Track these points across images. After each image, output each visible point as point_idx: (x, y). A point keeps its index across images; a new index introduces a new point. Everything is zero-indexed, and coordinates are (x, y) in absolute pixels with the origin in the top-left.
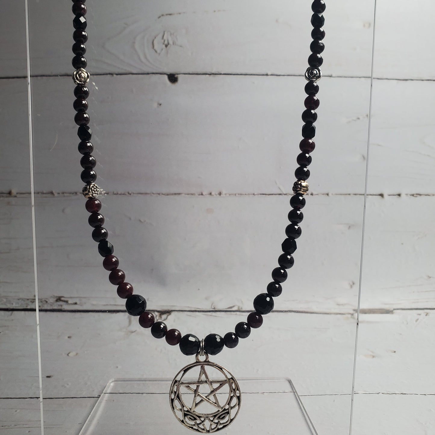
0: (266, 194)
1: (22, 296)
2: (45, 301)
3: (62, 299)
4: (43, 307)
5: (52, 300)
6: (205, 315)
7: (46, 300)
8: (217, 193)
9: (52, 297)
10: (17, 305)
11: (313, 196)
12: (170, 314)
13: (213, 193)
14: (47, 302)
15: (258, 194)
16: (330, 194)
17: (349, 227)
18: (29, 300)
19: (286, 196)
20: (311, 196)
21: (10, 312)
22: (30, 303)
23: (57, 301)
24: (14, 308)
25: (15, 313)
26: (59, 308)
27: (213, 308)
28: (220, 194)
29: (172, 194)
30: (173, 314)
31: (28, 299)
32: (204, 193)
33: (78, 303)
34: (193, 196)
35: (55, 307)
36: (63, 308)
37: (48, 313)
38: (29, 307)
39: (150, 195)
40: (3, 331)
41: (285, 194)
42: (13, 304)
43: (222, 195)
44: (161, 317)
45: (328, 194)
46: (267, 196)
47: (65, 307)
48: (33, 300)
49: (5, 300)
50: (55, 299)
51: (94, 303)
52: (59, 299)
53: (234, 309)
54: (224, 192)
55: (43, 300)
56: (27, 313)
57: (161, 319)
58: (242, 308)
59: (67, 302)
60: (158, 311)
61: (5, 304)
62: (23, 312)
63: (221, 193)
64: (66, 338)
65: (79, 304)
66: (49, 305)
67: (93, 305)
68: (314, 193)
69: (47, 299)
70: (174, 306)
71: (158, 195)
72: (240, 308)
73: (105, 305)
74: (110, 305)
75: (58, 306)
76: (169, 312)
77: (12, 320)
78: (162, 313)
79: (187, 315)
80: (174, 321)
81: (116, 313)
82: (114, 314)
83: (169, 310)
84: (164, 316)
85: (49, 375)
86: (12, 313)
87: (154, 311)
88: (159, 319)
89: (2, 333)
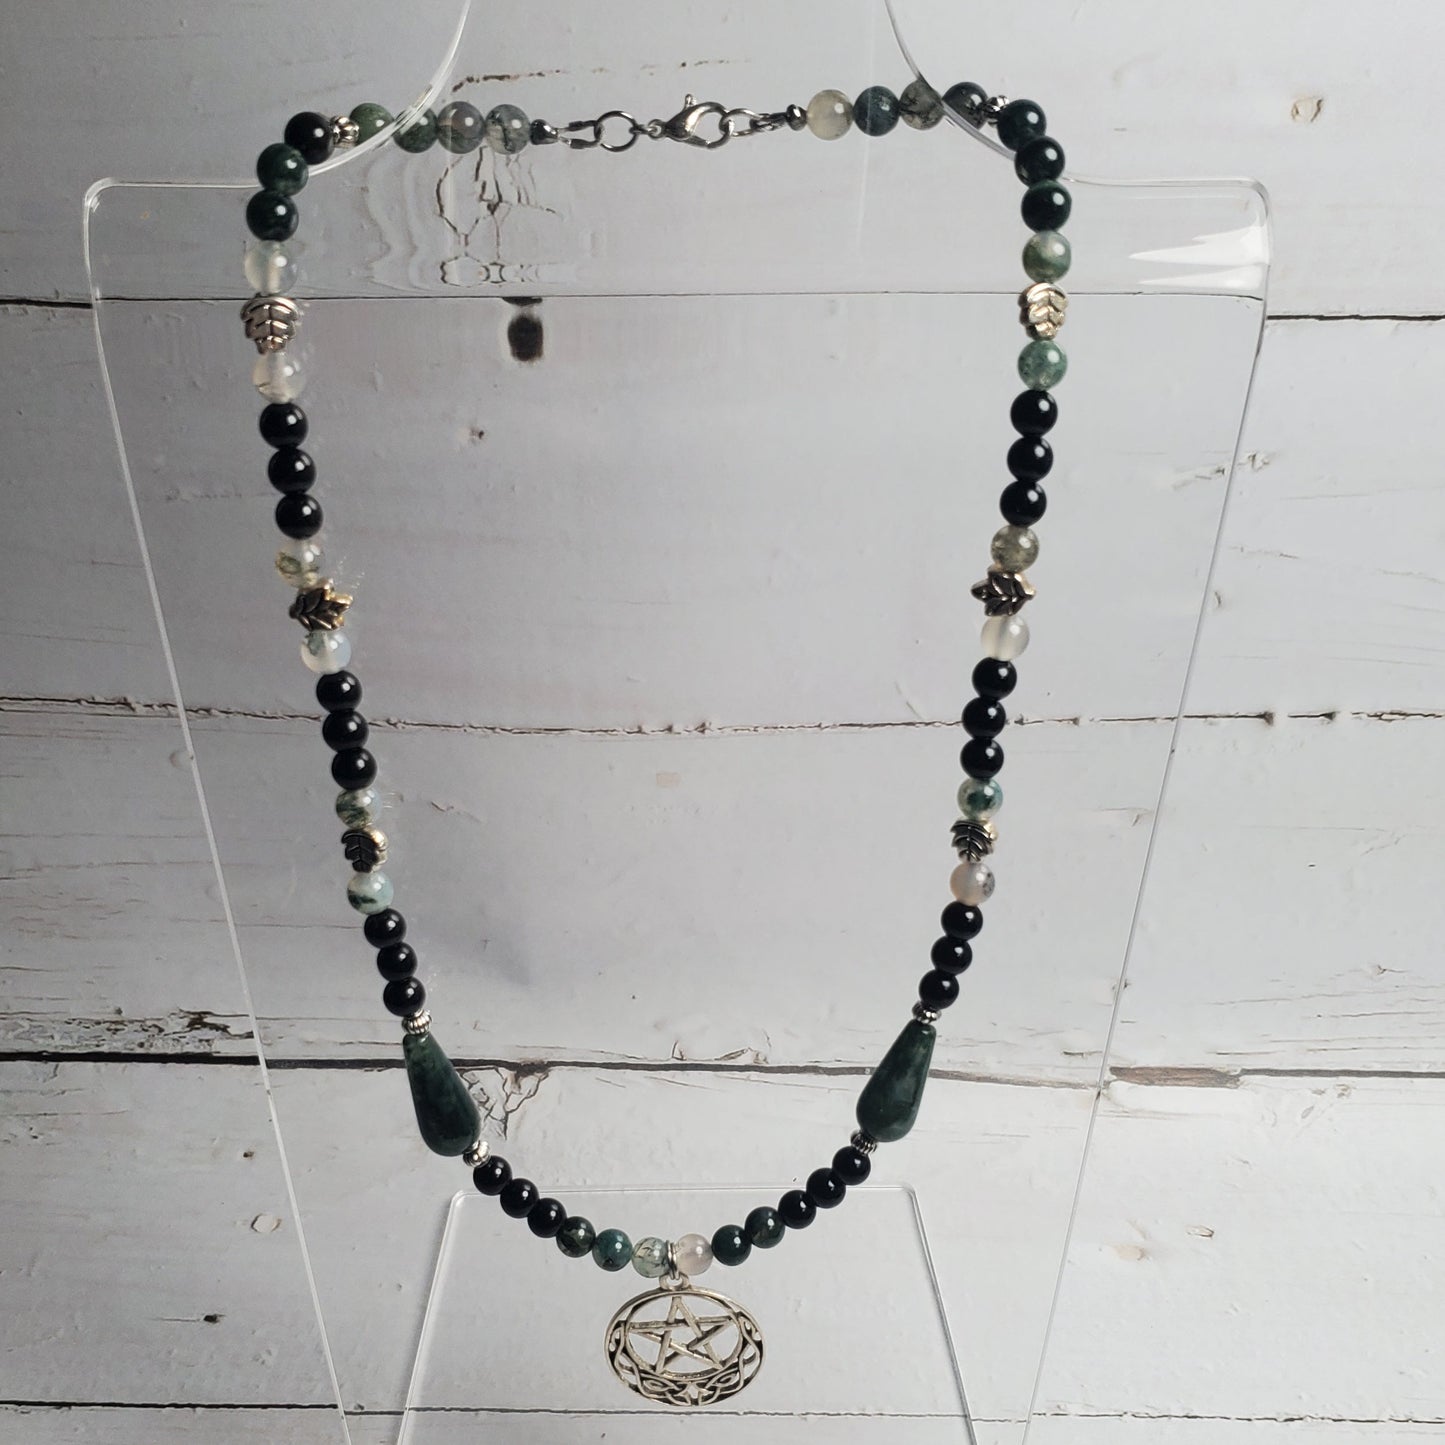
0: (861, 725)
1: (76, 1011)
2: (156, 1026)
3: (208, 1020)
4: (151, 1046)
5: (177, 1025)
6: (650, 1077)
7: (156, 1023)
8: (691, 728)
9: (173, 1014)
10: (68, 1042)
11: (1026, 726)
12: (547, 1076)
13: (676, 728)
14: (161, 1030)
15: (834, 726)
16: (1082, 722)
17: (1138, 817)
18: (102, 1025)
19: (930, 726)
20: (1018, 725)
21: (51, 1065)
22: (107, 1035)
23: (192, 1025)
24: (59, 1050)
25: (66, 1066)
26: (203, 1049)
27: (678, 1059)
28: (702, 728)
29: (538, 731)
30: (555, 1072)
31: (98, 1023)
32: (644, 729)
33: (256, 1035)
34: (608, 737)
35: (190, 1049)
36: (213, 1050)
37: (171, 1065)
38: (105, 1049)
39: (462, 729)
40: (42, 1134)
41: (927, 724)
42: (52, 1037)
43: (706, 731)
44: (520, 1087)
45: (1075, 721)
46: (866, 728)
47: (222, 1047)
48: (113, 1027)
49: (26, 1024)
50: (186, 1021)
51: (310, 1036)
52: (197, 1021)
53: (741, 1061)
54: (715, 723)
55: (149, 1023)
56: (101, 1065)
57: (520, 1094)
58: (765, 1060)
59: (224, 1029)
60: (511, 1066)
61: (30, 1040)
62: (90, 1065)
63: (707, 725)
64: (241, 1156)
65: (258, 1039)
66: (171, 1042)
67: (308, 1043)
68: (1028, 717)
69: (159, 1020)
70: (559, 1048)
71: (490, 731)
72: (761, 1058)
73: (342, 1044)
74: (361, 1042)
75: (197, 1044)
76: (540, 1068)
77: (63, 1092)
78: (522, 1070)
79: (598, 1079)
80: (560, 1102)
81: (379, 1071)
82: (374, 1075)
83: (543, 1062)
84: (528, 1082)
85: (211, 1313)
86: (57, 1066)
87: (496, 1064)
88: (512, 1092)
89: (41, 1137)
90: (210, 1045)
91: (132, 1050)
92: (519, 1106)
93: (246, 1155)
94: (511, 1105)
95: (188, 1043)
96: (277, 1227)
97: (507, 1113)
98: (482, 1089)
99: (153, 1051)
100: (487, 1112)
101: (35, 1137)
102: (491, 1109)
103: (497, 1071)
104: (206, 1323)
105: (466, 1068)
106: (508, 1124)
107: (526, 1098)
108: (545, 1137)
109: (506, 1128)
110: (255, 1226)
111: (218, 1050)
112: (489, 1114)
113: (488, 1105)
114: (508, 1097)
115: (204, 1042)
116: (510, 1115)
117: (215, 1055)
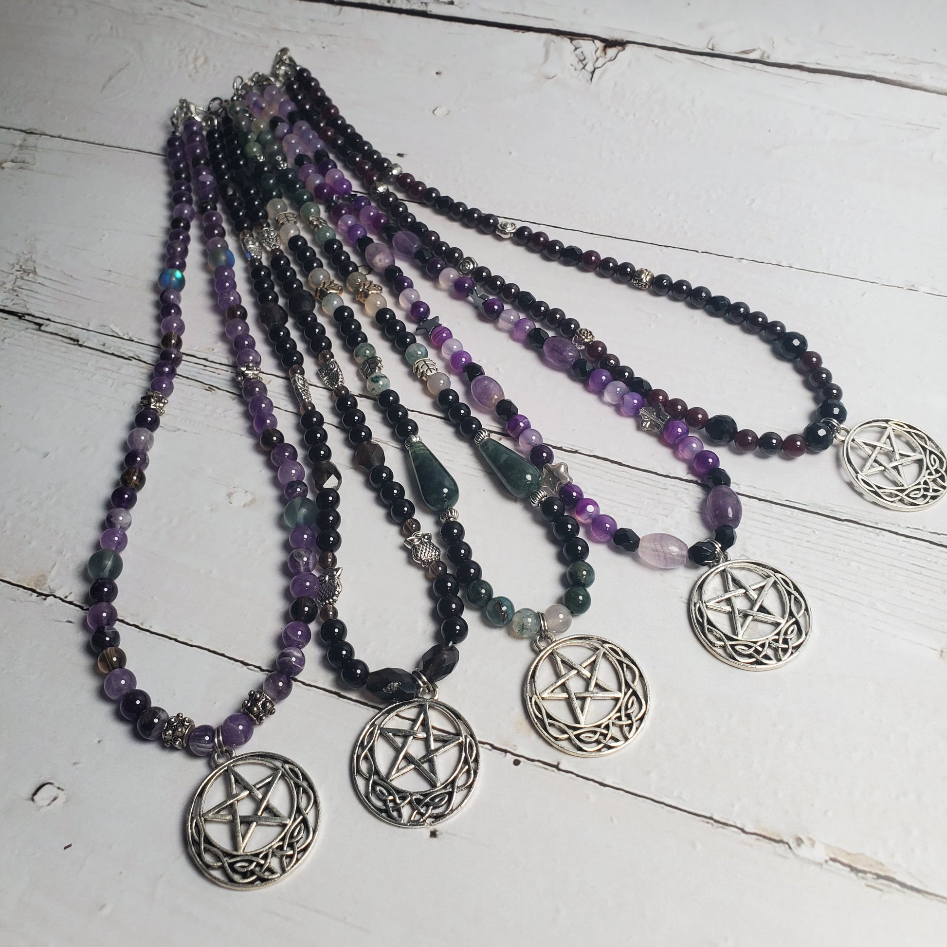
4: (394, 2)
6: (690, 59)
12: (624, 49)
21: (338, 7)
25: (346, 9)
26: (423, 8)
27: (710, 50)
30: (629, 47)
33: (455, 3)
35: (416, 7)
36: (429, 9)
37: (404, 16)
44: (605, 54)
47: (434, 8)
51: (485, 5)
53: (751, 56)
56: (365, 11)
57: (605, 58)
58: (768, 58)
60: (602, 40)
62: (359, 10)
64: (434, 74)
65: (456, 6)
66: (405, 1)
67: (484, 10)
70: (634, 32)
72: (765, 56)
73: (503, 13)
74: (514, 13)
75: (420, 5)
76: (621, 44)
77: (343, 24)
78: (609, 44)
79: (656, 55)
80: (629, 66)
81: (523, 32)
82: (519, 34)
83: (623, 40)
84: (611, 52)
85: (401, 153)
86: (341, 9)
87: (594, 38)
88: (601, 56)
89: (327, 48)
90: (426, 6)
91: (383, 3)
92: (603, 65)
93: (437, 73)
94: (598, 64)
95: (414, 4)
96: (448, 114)
97: (595, 69)
98: (582, 52)
99: (395, 6)
100: (582, 66)
101: (324, 48)
102: (586, 65)
103: (593, 42)
104: (398, 157)
105: (575, 38)
106: (594, 75)
107: (609, 61)
108: (616, 85)
109: (592, 77)
110: (435, 112)
111: (431, 10)
112: (584, 68)
113: (584, 62)
114: (597, 59)
115: (424, 4)
116: (597, 71)
117: (429, 13)
